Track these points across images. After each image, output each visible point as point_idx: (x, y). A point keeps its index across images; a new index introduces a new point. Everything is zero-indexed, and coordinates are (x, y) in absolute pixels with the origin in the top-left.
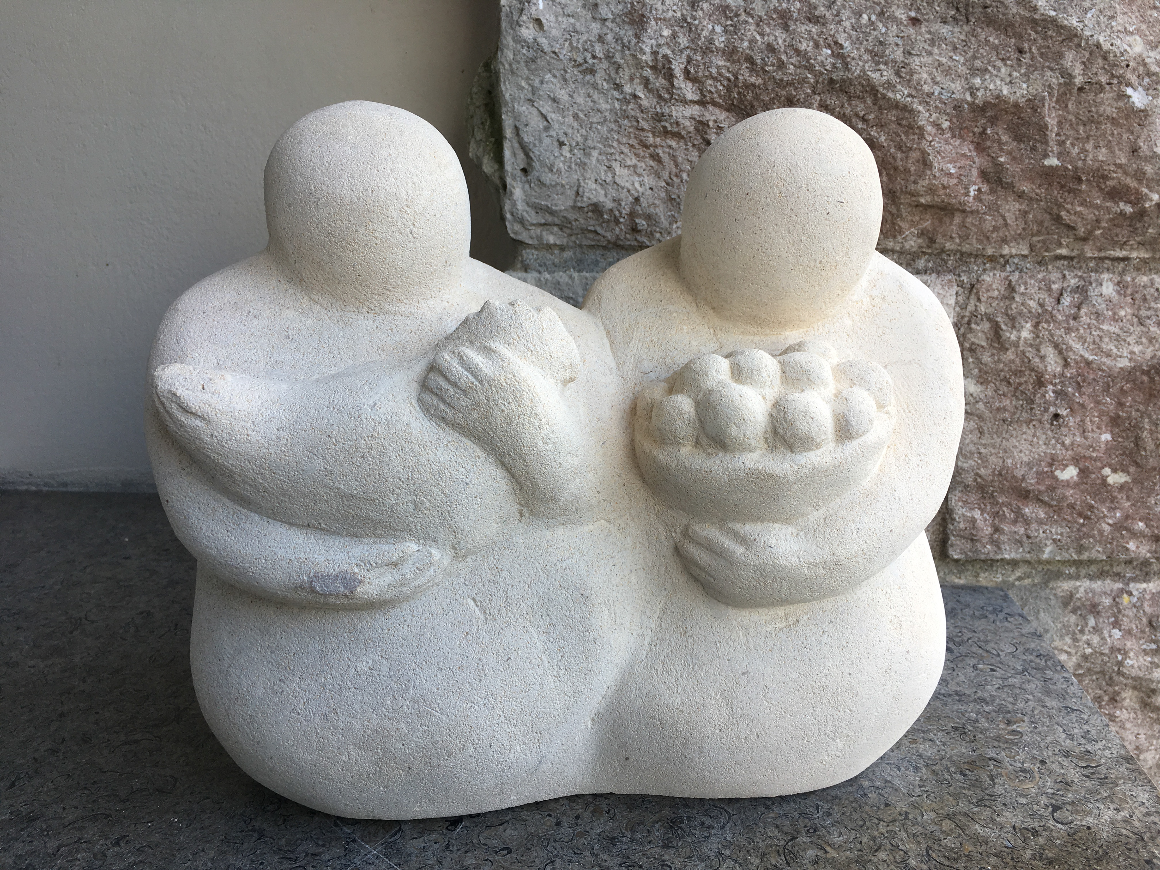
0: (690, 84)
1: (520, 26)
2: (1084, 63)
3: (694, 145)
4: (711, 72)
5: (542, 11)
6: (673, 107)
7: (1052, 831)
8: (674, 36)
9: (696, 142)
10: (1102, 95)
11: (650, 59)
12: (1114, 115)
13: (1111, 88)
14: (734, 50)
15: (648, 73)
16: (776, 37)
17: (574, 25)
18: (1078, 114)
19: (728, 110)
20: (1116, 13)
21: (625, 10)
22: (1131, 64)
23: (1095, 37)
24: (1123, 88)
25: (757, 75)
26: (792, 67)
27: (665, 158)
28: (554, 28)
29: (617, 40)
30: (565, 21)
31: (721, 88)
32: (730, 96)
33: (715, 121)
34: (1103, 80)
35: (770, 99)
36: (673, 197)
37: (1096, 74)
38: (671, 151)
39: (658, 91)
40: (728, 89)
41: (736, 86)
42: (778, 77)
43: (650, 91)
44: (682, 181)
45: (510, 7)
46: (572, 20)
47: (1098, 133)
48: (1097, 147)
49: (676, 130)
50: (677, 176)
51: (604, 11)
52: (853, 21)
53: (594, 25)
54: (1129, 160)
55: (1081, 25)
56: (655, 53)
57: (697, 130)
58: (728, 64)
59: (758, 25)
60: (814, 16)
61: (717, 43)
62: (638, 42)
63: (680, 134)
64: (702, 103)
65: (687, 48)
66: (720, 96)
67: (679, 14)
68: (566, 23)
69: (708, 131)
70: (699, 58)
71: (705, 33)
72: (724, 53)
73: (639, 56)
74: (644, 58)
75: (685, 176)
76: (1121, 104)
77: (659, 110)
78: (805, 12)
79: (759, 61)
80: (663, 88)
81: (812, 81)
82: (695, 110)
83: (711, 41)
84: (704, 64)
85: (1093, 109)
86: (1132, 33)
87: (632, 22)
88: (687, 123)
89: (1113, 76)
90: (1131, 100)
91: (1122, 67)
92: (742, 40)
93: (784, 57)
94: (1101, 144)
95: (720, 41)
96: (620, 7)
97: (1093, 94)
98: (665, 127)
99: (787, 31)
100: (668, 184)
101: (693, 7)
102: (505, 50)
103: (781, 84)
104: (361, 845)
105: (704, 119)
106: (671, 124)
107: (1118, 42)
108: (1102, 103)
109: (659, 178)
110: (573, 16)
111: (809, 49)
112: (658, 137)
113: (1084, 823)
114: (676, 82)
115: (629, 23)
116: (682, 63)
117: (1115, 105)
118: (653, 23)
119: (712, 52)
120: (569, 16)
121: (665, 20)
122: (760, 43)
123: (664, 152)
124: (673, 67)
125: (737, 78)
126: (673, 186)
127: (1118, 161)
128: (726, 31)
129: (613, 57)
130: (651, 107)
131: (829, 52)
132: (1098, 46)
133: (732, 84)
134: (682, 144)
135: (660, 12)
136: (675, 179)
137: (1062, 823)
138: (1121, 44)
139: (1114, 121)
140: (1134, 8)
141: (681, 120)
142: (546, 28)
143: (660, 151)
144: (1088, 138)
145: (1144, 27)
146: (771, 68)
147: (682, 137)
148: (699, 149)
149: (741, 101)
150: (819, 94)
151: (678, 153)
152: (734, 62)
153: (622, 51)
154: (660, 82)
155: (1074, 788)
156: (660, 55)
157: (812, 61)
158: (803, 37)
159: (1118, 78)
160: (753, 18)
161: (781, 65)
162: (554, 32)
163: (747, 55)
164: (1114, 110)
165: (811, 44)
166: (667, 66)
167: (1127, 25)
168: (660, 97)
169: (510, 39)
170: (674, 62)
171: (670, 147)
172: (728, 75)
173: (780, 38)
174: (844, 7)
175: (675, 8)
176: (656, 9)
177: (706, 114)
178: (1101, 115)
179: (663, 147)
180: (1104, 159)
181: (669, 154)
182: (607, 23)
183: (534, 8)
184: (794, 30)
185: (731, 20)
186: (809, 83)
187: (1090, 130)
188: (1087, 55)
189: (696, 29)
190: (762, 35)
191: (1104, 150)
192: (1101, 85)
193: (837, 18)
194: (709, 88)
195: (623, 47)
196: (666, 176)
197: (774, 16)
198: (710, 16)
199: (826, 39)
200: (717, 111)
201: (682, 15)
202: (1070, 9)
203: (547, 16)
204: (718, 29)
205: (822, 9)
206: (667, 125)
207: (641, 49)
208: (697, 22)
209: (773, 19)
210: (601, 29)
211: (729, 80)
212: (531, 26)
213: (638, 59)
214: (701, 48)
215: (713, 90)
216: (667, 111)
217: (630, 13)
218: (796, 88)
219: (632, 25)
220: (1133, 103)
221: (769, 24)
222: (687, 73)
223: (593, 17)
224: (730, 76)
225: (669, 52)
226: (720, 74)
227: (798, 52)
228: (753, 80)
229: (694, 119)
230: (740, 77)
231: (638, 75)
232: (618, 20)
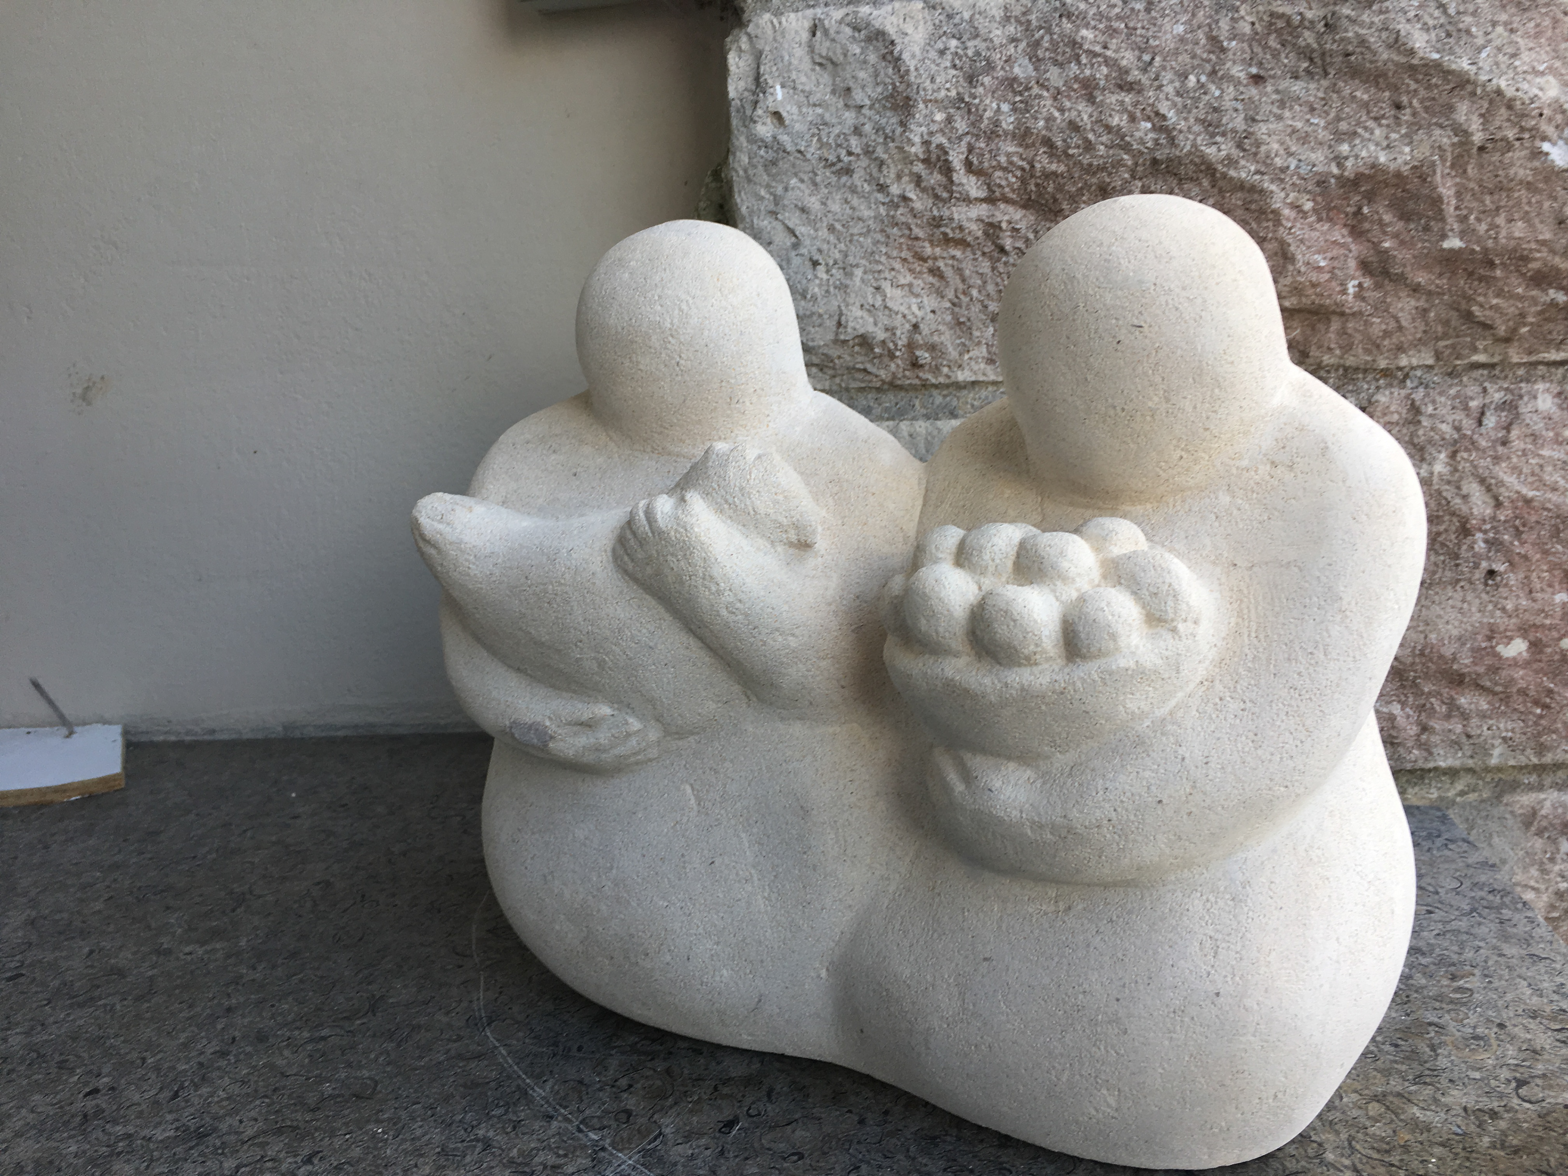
0: (973, 179)
1: (755, 122)
2: (1482, 115)
3: (984, 254)
4: (999, 162)
5: (782, 102)
6: (954, 209)
7: (1517, 1111)
8: (949, 120)
9: (986, 250)
10: (1510, 154)
11: (921, 150)
12: (1530, 178)
13: (1522, 144)
14: (1027, 132)
15: (919, 168)
16: (1080, 112)
17: (822, 116)
18: (1481, 180)
19: (1024, 207)
20: (1518, 49)
21: (885, 94)
22: (1545, 112)
23: (1494, 81)
24: (1538, 143)
25: (1059, 162)
26: (1102, 147)
27: (949, 273)
28: (798, 121)
29: (877, 131)
30: (811, 112)
31: (1014, 180)
32: (1026, 189)
33: (1009, 222)
34: (1511, 134)
35: (1077, 190)
36: (962, 320)
37: (1500, 128)
38: (955, 263)
39: (933, 189)
40: (1023, 181)
41: (1032, 176)
42: (1085, 162)
43: (924, 190)
44: (971, 299)
45: (741, 100)
46: (819, 111)
47: (1510, 203)
48: (1510, 221)
49: (960, 236)
50: (964, 293)
51: (859, 96)
52: (1177, 84)
53: (847, 114)
54: (1555, 235)
55: (1474, 68)
56: (926, 143)
57: (986, 234)
58: (1021, 150)
59: (1055, 99)
60: (1126, 83)
61: (1004, 125)
62: (904, 131)
63: (965, 241)
64: (990, 200)
65: (967, 133)
66: (1013, 191)
67: (953, 93)
68: (812, 114)
69: (1001, 235)
70: (983, 145)
71: (988, 114)
72: (1014, 136)
73: (907, 148)
74: (913, 150)
75: (975, 293)
76: (1536, 164)
77: (936, 213)
78: (1114, 78)
79: (1059, 143)
80: (940, 185)
81: (1130, 163)
82: (982, 210)
83: (997, 123)
84: (990, 151)
85: (1500, 173)
86: (1542, 73)
87: (895, 108)
88: (974, 227)
89: (1522, 129)
90: (1551, 157)
91: (1533, 117)
92: (1036, 119)
93: (1091, 136)
94: (1516, 216)
95: (1008, 122)
96: (879, 89)
97: (1499, 154)
98: (945, 234)
99: (1093, 103)
100: (954, 304)
101: (971, 82)
102: (738, 154)
103: (1090, 170)
104: (611, 1154)
105: (995, 220)
106: (953, 229)
107: (1525, 86)
108: (1512, 164)
109: (942, 297)
110: (820, 105)
111: (1122, 124)
112: (937, 246)
113: (1560, 1100)
114: (955, 177)
115: (891, 109)
116: (963, 153)
117: (1529, 165)
118: (921, 106)
119: (999, 136)
120: (815, 105)
121: (936, 101)
122: (1059, 121)
123: (946, 265)
124: (951, 158)
125: (1033, 166)
126: (960, 307)
127: (1541, 237)
128: (1014, 110)
129: (874, 151)
130: (926, 210)
131: (1149, 125)
132: (1499, 92)
133: (1027, 174)
134: (968, 253)
135: (930, 92)
136: (962, 297)
137: (1530, 1102)
138: (1530, 88)
139: (1529, 186)
140: (1543, 40)
141: (965, 224)
142: (787, 122)
143: (941, 264)
144: (1498, 209)
145: (1558, 64)
146: (1075, 151)
147: (969, 245)
148: (991, 258)
149: (1040, 195)
150: (1140, 179)
151: (964, 265)
152: (1027, 147)
153: (885, 144)
154: (935, 178)
155: (1546, 1057)
156: (934, 145)
157: (1127, 139)
158: (1113, 110)
159: (1530, 130)
160: (1048, 90)
161: (1089, 146)
162: (798, 127)
163: (1044, 136)
164: (1528, 172)
165: (1125, 117)
166: (943, 158)
167: (1536, 64)
168: (936, 197)
169: (743, 139)
170: (951, 153)
171: (953, 257)
172: (1020, 163)
173: (1084, 113)
174: (1164, 68)
175: (948, 85)
176: (924, 90)
177: (997, 213)
178: (1512, 180)
179: (944, 258)
180: (1522, 235)
181: (953, 266)
182: (864, 111)
183: (771, 99)
184: (1102, 101)
185: (1021, 95)
186: (1125, 166)
187: (1500, 200)
188: (1486, 105)
189: (977, 110)
190: (1062, 110)
191: (1520, 223)
192: (1508, 142)
193: (1156, 83)
194: (998, 181)
195: (885, 139)
196: (951, 295)
197: (1076, 86)
198: (994, 92)
199: (1144, 109)
200: (1011, 209)
201: (958, 94)
202: (1457, 49)
203: (788, 108)
204: (1005, 107)
205: (1136, 73)
206: (948, 231)
207: (909, 140)
208: (977, 101)
209: (1075, 90)
210: (857, 118)
211: (1023, 169)
212: (769, 120)
213: (905, 152)
214: (985, 132)
215: (1004, 183)
216: (946, 213)
217: (892, 96)
218: (1110, 174)
219: (895, 110)
220: (1553, 161)
221: (1069, 97)
222: (968, 164)
223: (846, 105)
224: (1024, 164)
225: (944, 141)
226: (1011, 163)
227: (1109, 128)
228: (1054, 167)
229: (982, 221)
230: (1038, 166)
231: (907, 171)
232: (877, 106)
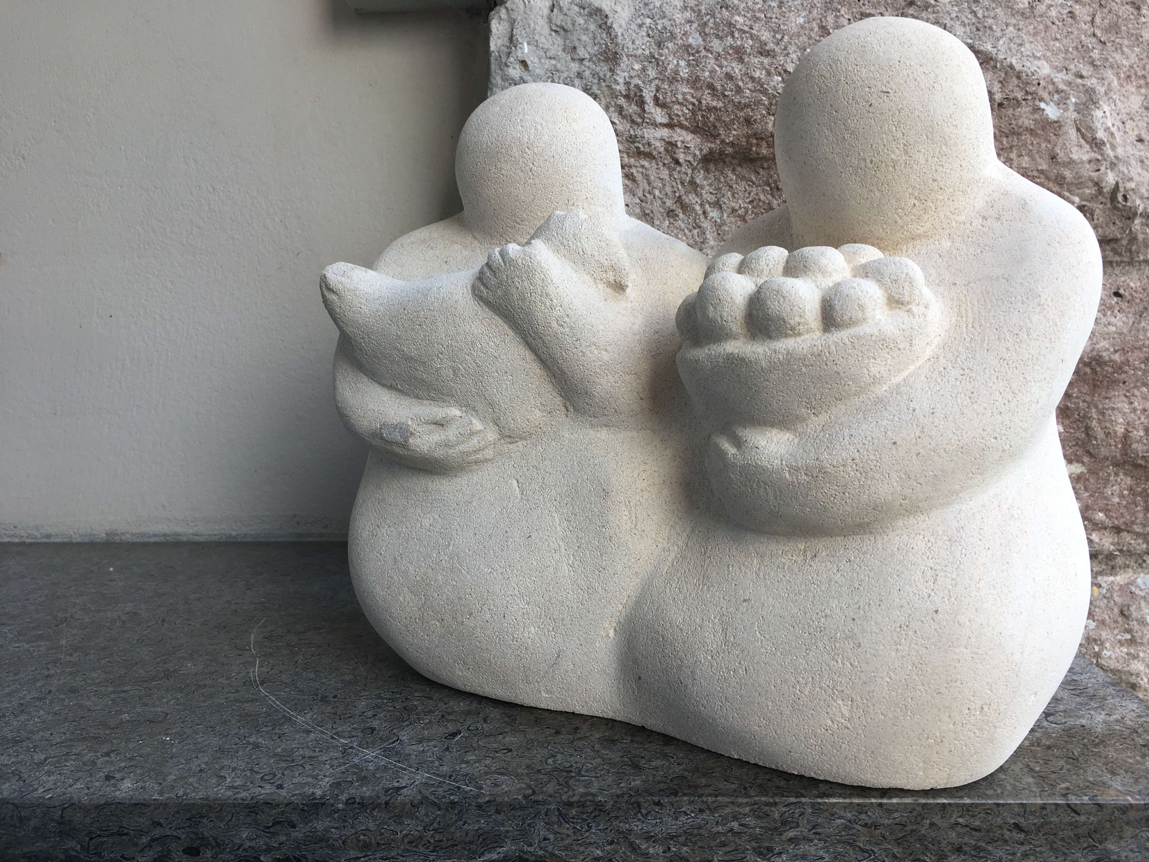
0: (659, 110)
1: (508, 66)
2: (1000, 82)
3: (664, 164)
4: (677, 98)
5: (527, 54)
6: (645, 130)
7: (1047, 728)
8: (644, 69)
9: (666, 162)
10: (1019, 109)
11: (624, 88)
12: (1032, 127)
13: (1027, 103)
14: (697, 79)
15: (622, 101)
16: (733, 67)
17: (555, 66)
18: (1001, 127)
19: (693, 132)
20: (1023, 41)
21: (600, 50)
22: (1041, 82)
23: (1008, 60)
24: (1037, 103)
25: (718, 100)
26: (748, 91)
27: (639, 177)
28: (538, 68)
29: (594, 75)
30: (547, 62)
31: (687, 111)
32: (695, 119)
33: (683, 142)
34: (1019, 95)
35: (730, 120)
36: (647, 212)
37: (1012, 91)
38: (644, 171)
39: (631, 116)
40: (693, 112)
41: (699, 110)
42: (736, 100)
43: (624, 117)
44: (654, 197)
45: (499, 52)
46: (553, 62)
47: (1020, 144)
48: (1020, 156)
49: (648, 150)
50: (650, 193)
51: (582, 53)
52: (799, 54)
53: (573, 65)
54: (1049, 166)
55: (995, 50)
56: (627, 84)
57: (666, 150)
58: (692, 91)
59: (717, 59)
60: (765, 50)
61: (681, 73)
62: (613, 75)
63: (652, 154)
64: (670, 126)
65: (656, 78)
66: (686, 119)
67: (647, 52)
68: (548, 64)
69: (677, 151)
70: (666, 87)
71: (671, 66)
72: (688, 81)
73: (614, 87)
74: (618, 87)
75: (657, 192)
76: (1037, 116)
77: (632, 133)
78: (757, 48)
79: (719, 87)
80: (635, 114)
81: (766, 103)
82: (665, 132)
83: (676, 72)
84: (671, 91)
85: (1013, 122)
86: (1039, 58)
87: (607, 60)
88: (658, 144)
89: (1027, 93)
90: (1045, 112)
91: (1034, 85)
92: (704, 71)
93: (740, 84)
94: (1024, 153)
95: (684, 72)
96: (596, 48)
97: (1012, 109)
98: (638, 148)
99: (742, 63)
100: (642, 201)
101: (659, 46)
103: (740, 107)
104: (358, 750)
105: (673, 140)
106: (643, 145)
107: (1028, 64)
108: (1020, 116)
109: (634, 195)
110: (554, 58)
111: (762, 77)
112: (632, 157)
113: (1077, 723)
114: (647, 108)
115: (604, 61)
116: (652, 92)
117: (1032, 117)
118: (625, 58)
119: (677, 81)
120: (550, 58)
121: (635, 56)
122: (719, 73)
123: (637, 172)
124: (644, 94)
125: (700, 102)
126: (647, 203)
127: (1040, 168)
128: (689, 65)
129: (590, 89)
130: (625, 131)
131: (780, 79)
132: (1011, 67)
133: (697, 108)
134: (654, 164)
135: (631, 50)
136: (648, 195)
137: (1056, 723)
138: (1031, 66)
139: (1032, 132)
140: (1039, 38)
141: (652, 141)
142: (530, 69)
143: (634, 170)
144: (1011, 148)
145: (1049, 54)
146: (730, 93)
147: (654, 158)
148: (669, 168)
149: (705, 123)
151: (650, 172)
152: (697, 89)
153: (599, 83)
154: (632, 109)
155: (1065, 702)
156: (633, 85)
157: (766, 86)
158: (756, 67)
159: (1031, 94)
160: (712, 53)
161: (739, 90)
162: (538, 71)
163: (708, 82)
164: (1031, 122)
165: (764, 72)
166: (638, 94)
167: (1034, 51)
168: (633, 122)
169: (499, 79)
170: (644, 90)
171: (643, 166)
172: (692, 100)
173: (737, 69)
174: (791, 44)
175: (644, 47)
176: (628, 48)
177: (675, 135)
178: (1021, 127)
179: (636, 167)
180: (1028, 166)
181: (642, 173)
182: (585, 62)
183: (520, 51)
184: (748, 62)
185: (693, 56)
186: (764, 105)
187: (1012, 141)
188: (1003, 75)
189: (663, 63)
190: (721, 67)
191: (1026, 158)
192: (1018, 101)
193: (785, 52)
194: (676, 112)
195: (599, 80)
196: (640, 194)
197: (731, 52)
198: (675, 53)
199: (777, 68)
200: (684, 133)
201: (650, 53)
202: (983, 38)
203: (532, 59)
204: (682, 63)
205: (772, 45)
206: (640, 146)
207: (615, 80)
208: (663, 58)
209: (730, 54)
210: (580, 68)
211: (694, 104)
212: (517, 66)
213: (612, 89)
214: (668, 78)
215: (680, 113)
216: (639, 133)
217: (605, 52)
218: (753, 110)
219: (607, 62)
220: (1047, 115)
221: (726, 59)
222: (656, 99)
223: (572, 59)
224: (694, 101)
225: (640, 82)
226: (686, 100)
227: (752, 79)
228: (715, 103)
229: (664, 140)
230: (704, 102)
231: (613, 103)
232: (594, 59)
